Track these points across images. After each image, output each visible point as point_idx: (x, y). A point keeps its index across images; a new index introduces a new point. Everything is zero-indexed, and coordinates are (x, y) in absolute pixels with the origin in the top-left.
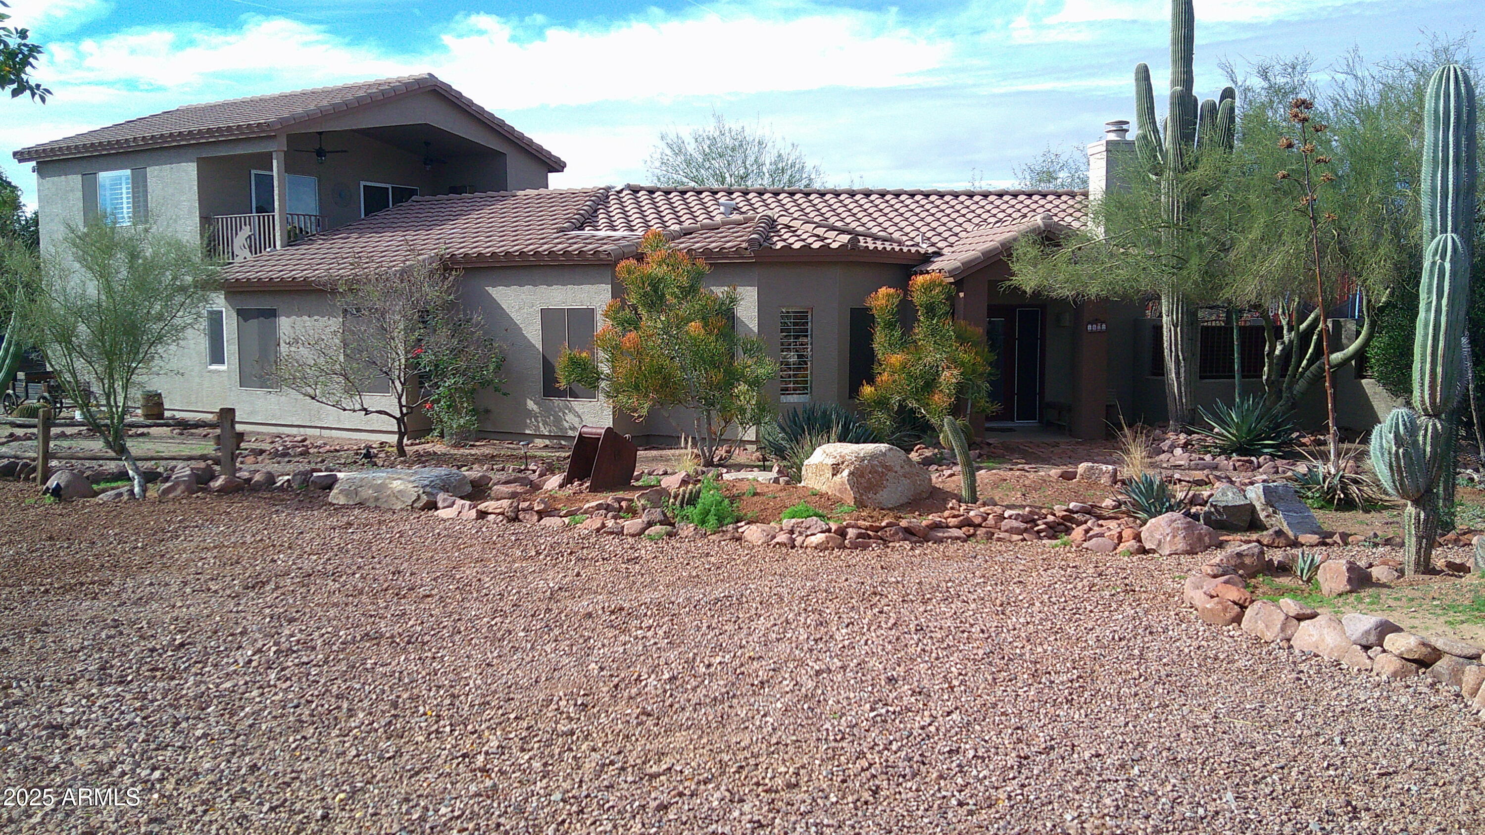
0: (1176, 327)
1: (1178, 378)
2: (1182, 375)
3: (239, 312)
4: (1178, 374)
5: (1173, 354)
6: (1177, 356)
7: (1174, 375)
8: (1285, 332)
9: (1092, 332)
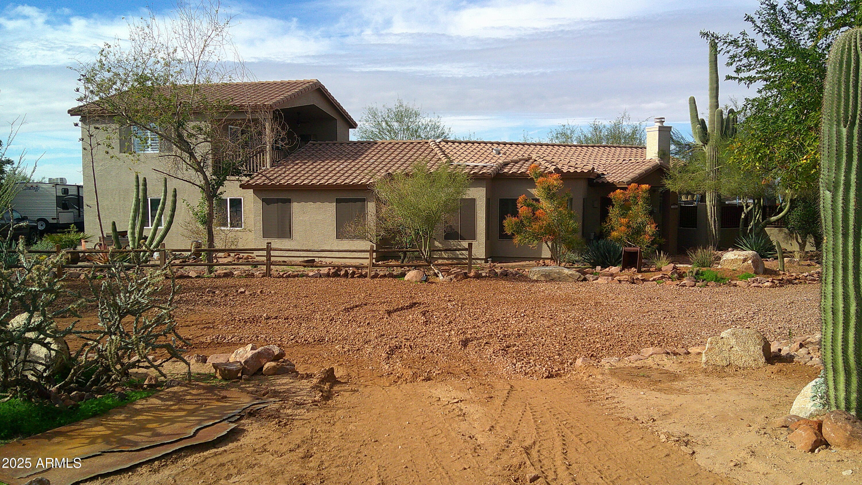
0: (714, 207)
1: (715, 228)
2: (717, 226)
3: (263, 200)
4: (715, 226)
5: (713, 218)
6: (715, 219)
7: (713, 226)
8: (745, 208)
9: (674, 209)
